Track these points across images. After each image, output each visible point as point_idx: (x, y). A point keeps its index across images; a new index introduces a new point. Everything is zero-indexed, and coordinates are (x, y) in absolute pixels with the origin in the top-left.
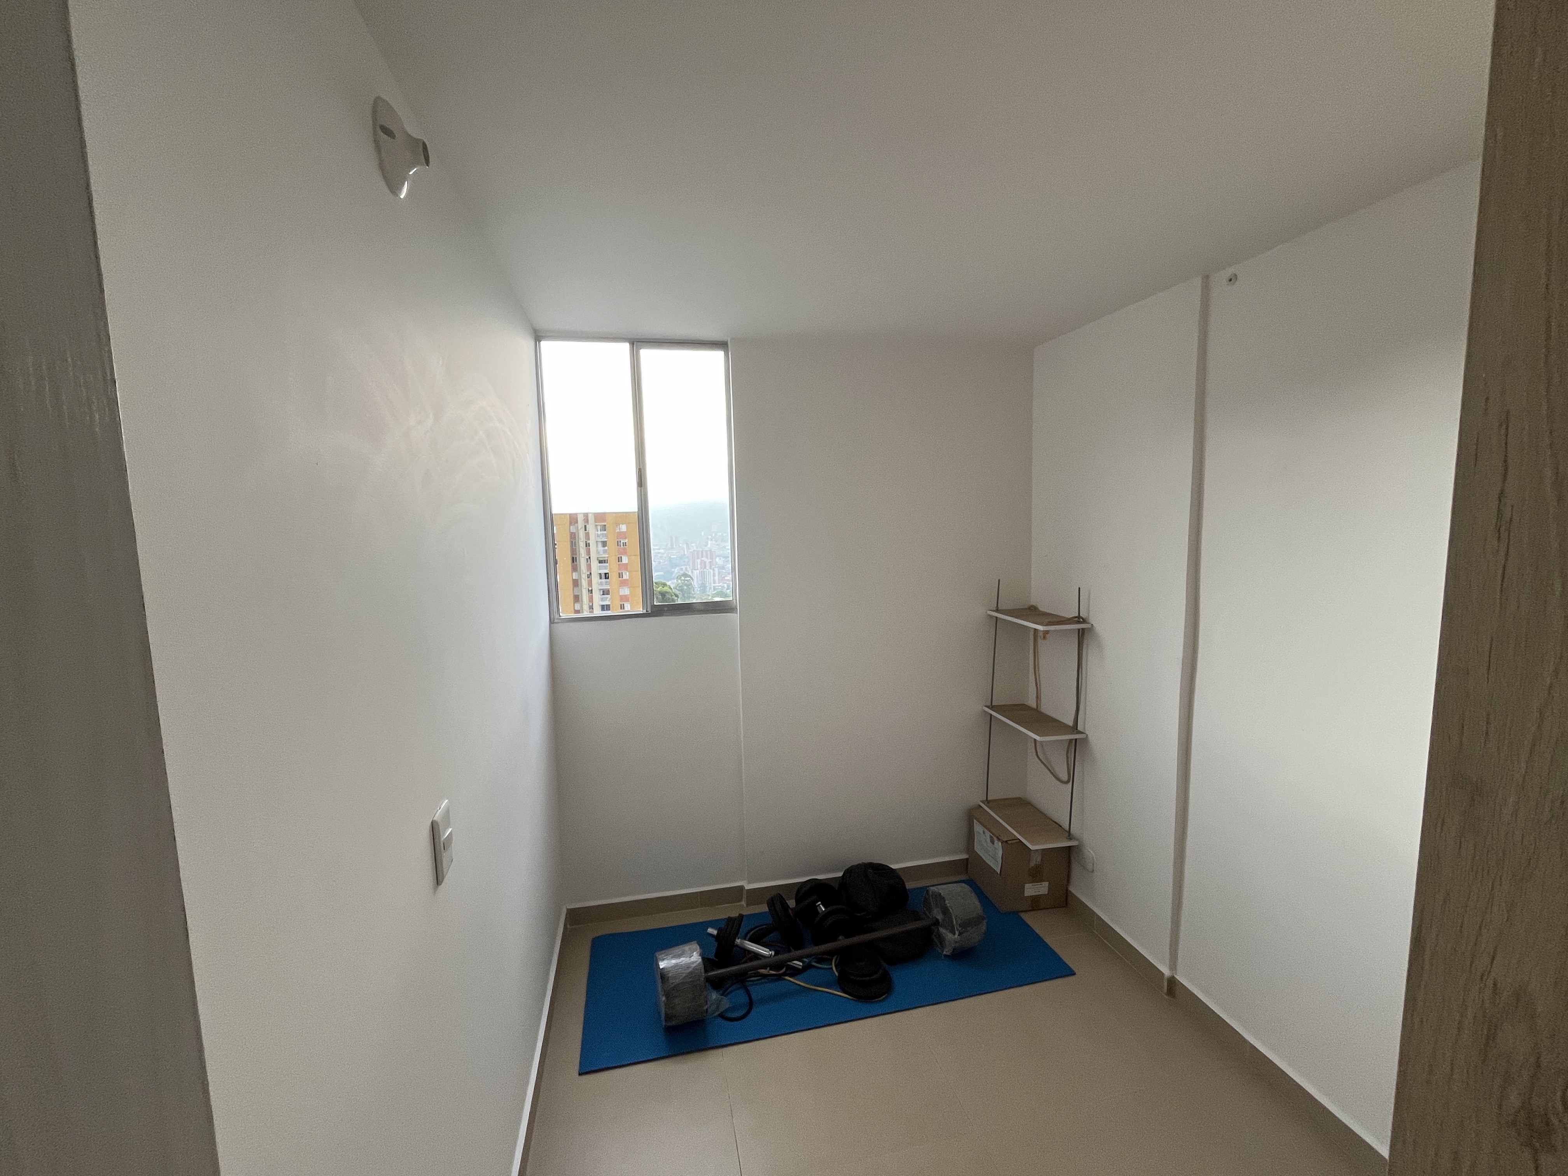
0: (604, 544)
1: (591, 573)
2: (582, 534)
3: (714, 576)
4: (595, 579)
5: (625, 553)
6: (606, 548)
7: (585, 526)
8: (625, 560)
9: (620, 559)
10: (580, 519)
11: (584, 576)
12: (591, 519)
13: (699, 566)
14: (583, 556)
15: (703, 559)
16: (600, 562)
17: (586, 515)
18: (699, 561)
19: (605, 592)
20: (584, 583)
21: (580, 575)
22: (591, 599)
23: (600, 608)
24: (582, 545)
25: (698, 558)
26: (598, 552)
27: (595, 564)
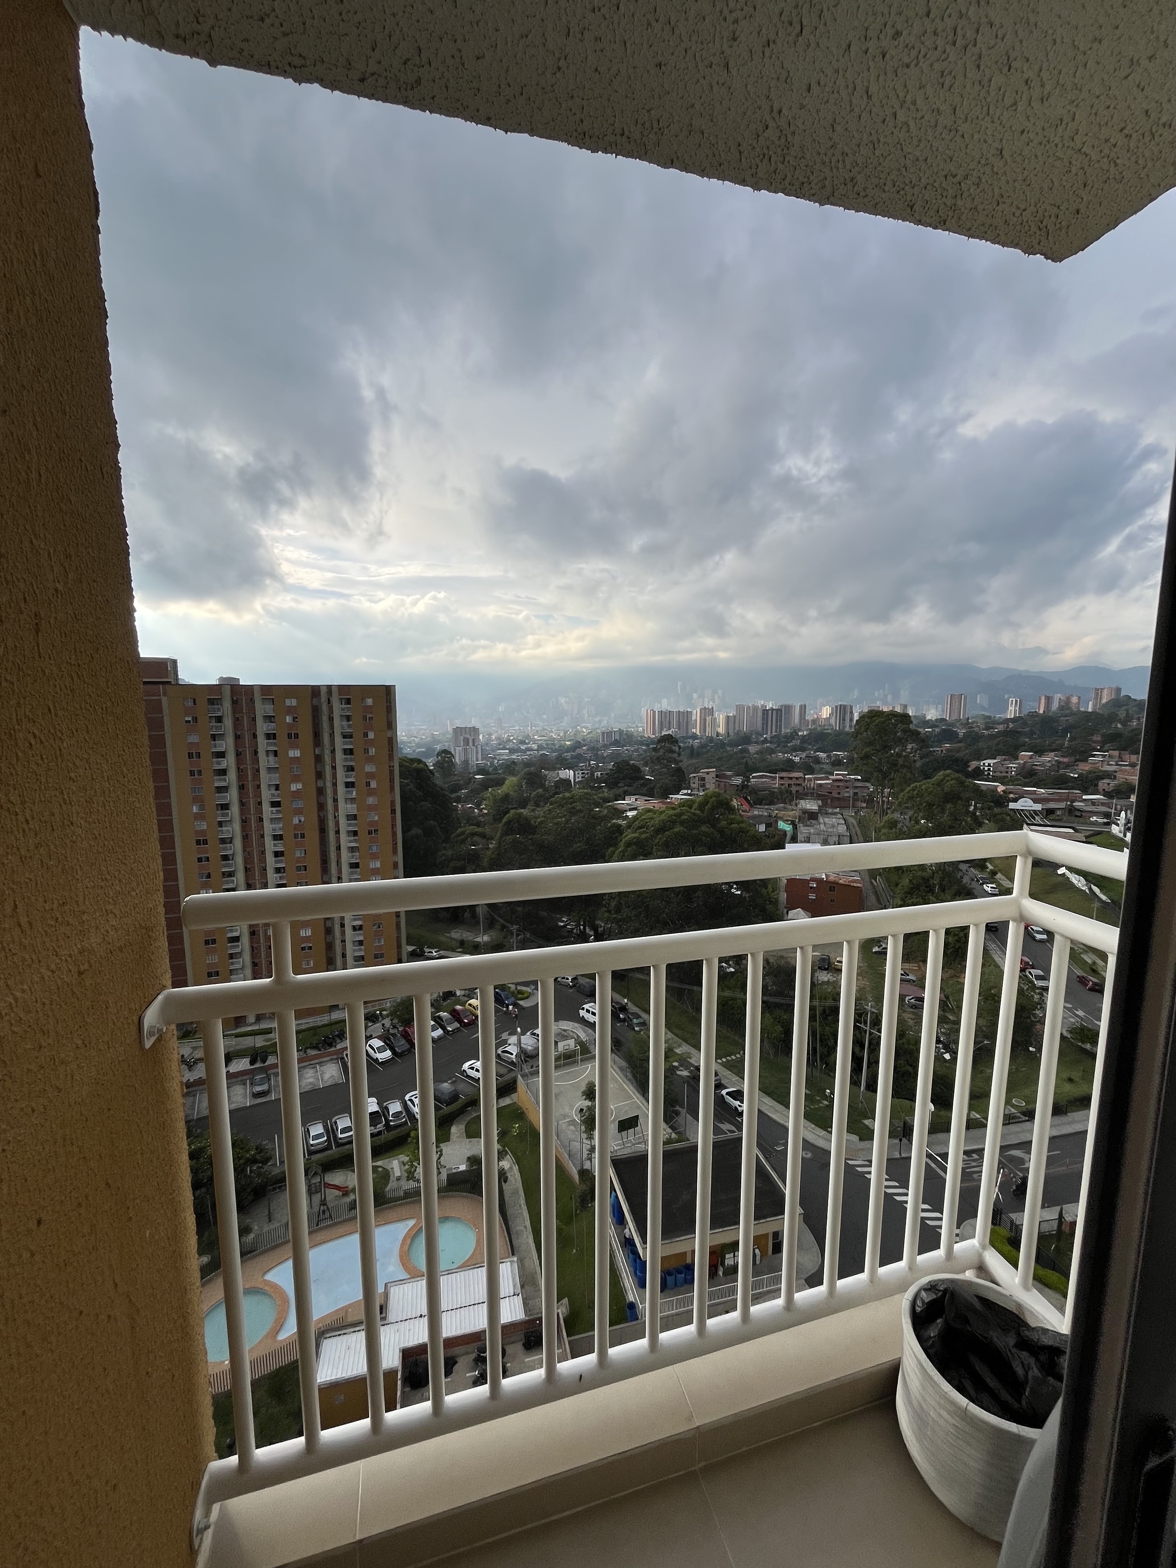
0: (348, 718)
1: (334, 749)
2: (325, 707)
3: (477, 753)
4: (339, 755)
5: (372, 730)
6: (351, 723)
7: (329, 699)
8: (371, 735)
9: (366, 735)
10: (323, 692)
11: (327, 752)
12: (335, 692)
13: (462, 743)
14: (326, 730)
15: (466, 736)
16: (345, 737)
17: (329, 687)
18: (462, 738)
19: (351, 769)
20: (327, 758)
21: (323, 750)
22: (334, 776)
23: (344, 785)
24: (325, 718)
25: (461, 735)
26: (342, 727)
27: (338, 739)
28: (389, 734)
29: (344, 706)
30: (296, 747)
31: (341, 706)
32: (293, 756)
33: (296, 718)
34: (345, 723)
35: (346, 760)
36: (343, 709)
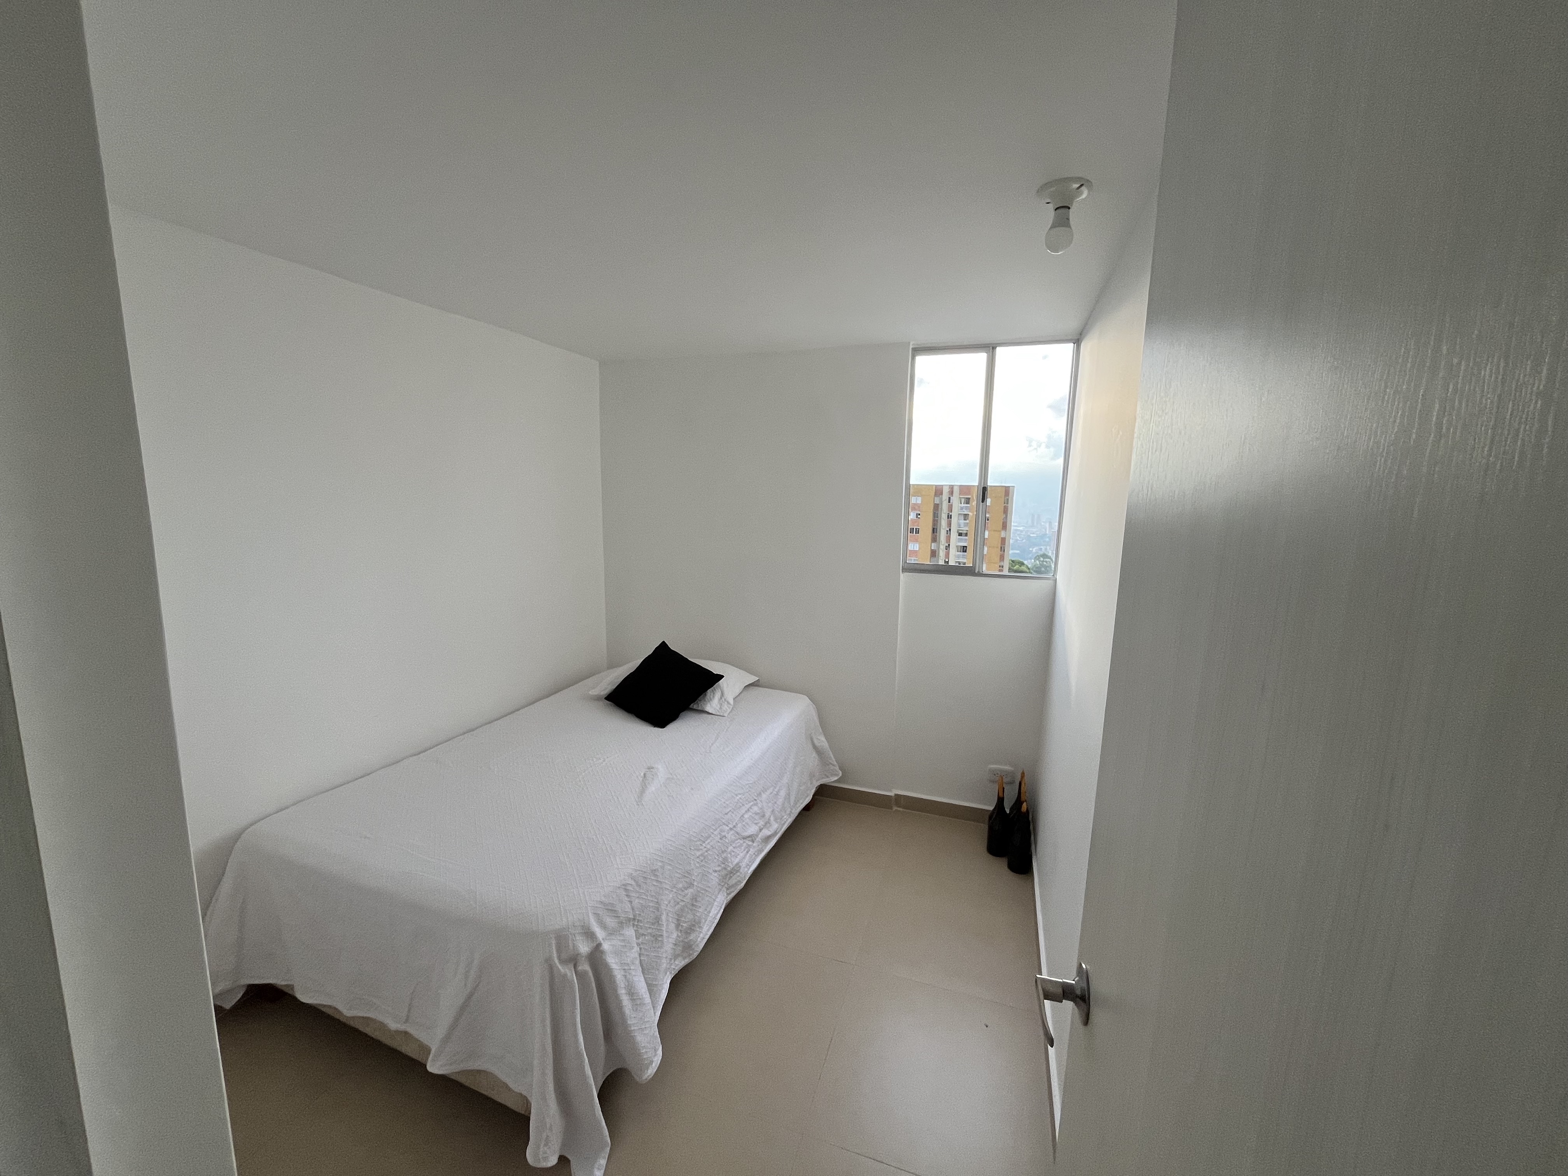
28: (1003, 534)
29: (963, 505)
30: (916, 541)
31: (960, 505)
32: (912, 549)
33: (919, 514)
34: (962, 521)
35: (958, 557)
36: (962, 508)
